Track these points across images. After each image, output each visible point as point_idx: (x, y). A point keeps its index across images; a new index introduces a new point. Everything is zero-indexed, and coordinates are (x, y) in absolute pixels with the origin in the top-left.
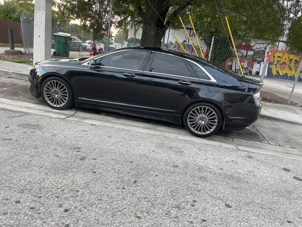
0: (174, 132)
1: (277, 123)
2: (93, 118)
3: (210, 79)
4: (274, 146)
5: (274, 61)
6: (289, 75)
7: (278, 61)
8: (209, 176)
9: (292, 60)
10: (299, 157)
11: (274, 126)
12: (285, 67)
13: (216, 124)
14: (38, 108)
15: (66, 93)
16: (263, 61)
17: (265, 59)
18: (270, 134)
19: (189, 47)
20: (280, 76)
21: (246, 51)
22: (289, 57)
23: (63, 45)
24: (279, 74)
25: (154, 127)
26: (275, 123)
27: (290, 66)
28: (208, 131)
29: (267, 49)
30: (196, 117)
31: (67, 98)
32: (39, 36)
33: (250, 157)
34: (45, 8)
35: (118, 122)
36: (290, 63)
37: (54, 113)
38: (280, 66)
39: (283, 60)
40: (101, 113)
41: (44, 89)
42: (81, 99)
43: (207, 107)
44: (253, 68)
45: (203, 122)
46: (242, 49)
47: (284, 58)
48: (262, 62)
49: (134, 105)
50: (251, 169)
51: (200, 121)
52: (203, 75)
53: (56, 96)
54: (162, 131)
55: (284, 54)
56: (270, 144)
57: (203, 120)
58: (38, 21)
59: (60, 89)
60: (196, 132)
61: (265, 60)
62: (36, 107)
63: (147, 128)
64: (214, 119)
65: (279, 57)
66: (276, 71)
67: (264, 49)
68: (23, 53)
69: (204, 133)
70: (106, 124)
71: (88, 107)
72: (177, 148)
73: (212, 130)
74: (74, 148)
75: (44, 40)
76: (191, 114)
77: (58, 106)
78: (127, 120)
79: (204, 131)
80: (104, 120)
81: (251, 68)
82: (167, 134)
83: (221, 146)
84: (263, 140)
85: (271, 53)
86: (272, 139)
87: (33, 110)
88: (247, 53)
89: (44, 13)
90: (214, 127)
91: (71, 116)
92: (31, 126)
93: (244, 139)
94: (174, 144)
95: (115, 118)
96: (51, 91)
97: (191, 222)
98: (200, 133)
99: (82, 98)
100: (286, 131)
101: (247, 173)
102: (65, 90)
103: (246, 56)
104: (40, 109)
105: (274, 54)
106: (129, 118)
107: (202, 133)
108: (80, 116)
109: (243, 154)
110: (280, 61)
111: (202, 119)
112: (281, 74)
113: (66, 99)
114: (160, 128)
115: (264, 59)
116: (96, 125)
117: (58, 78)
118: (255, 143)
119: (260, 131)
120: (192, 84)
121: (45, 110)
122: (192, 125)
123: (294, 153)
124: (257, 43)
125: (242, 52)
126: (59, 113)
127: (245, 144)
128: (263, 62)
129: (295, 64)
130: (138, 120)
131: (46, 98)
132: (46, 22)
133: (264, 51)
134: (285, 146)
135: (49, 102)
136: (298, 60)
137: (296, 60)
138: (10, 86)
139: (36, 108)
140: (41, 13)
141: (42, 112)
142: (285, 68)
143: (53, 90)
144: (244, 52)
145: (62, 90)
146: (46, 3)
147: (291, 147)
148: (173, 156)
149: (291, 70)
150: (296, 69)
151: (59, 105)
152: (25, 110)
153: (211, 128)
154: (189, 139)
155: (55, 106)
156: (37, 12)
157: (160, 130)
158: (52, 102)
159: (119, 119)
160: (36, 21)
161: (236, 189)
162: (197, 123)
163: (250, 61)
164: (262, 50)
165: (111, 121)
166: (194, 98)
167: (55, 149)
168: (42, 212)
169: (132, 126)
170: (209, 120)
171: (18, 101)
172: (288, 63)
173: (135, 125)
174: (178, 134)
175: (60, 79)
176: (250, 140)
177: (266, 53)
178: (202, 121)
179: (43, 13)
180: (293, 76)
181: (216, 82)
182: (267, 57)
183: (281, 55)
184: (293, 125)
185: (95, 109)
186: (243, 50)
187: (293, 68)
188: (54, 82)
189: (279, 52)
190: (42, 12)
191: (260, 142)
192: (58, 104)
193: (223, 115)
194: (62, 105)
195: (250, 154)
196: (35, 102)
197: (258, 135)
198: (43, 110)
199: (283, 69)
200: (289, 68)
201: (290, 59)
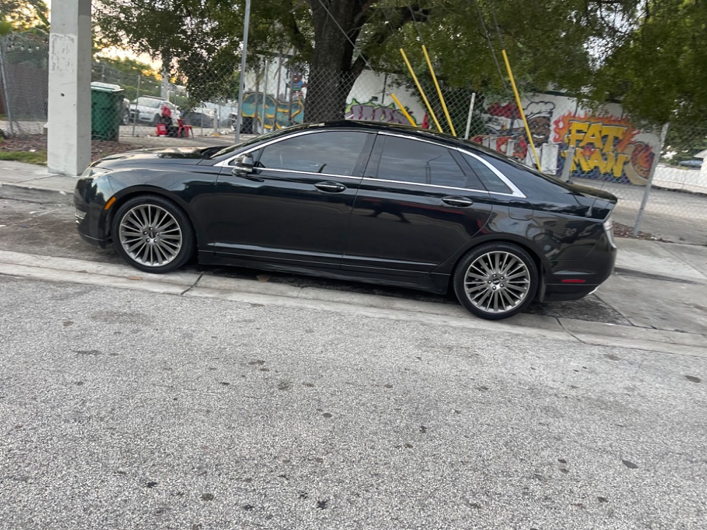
0: (433, 312)
1: (626, 280)
2: (245, 289)
3: (511, 192)
4: (644, 329)
5: (569, 140)
6: (603, 171)
7: (579, 141)
8: (559, 404)
9: (606, 136)
10: (701, 350)
11: (624, 287)
12: (592, 153)
13: (527, 289)
14: (107, 272)
15: (177, 233)
16: (546, 140)
17: (550, 136)
18: (624, 305)
19: (384, 113)
20: (583, 172)
21: (509, 120)
22: (600, 131)
23: (106, 112)
24: (581, 169)
25: (386, 302)
26: (622, 278)
27: (604, 151)
28: (509, 304)
29: (554, 114)
30: (482, 275)
31: (179, 246)
32: (63, 95)
33: (612, 357)
34: (77, 28)
35: (304, 295)
36: (604, 145)
37: (149, 281)
38: (582, 150)
39: (588, 139)
40: (258, 277)
41: (121, 224)
42: (213, 246)
43: (508, 253)
44: (525, 156)
45: (498, 287)
46: (502, 115)
47: (590, 133)
48: (544, 144)
49: (342, 254)
50: (629, 383)
51: (492, 285)
52: (495, 182)
53: (152, 240)
54: (408, 310)
55: (589, 126)
56: (633, 325)
57: (498, 281)
58: (58, 59)
59: (162, 225)
60: (483, 309)
61: (551, 139)
62: (100, 269)
63: (371, 306)
64: (522, 278)
65: (579, 131)
66: (575, 163)
67: (548, 115)
68: (6, 134)
69: (500, 311)
70: (280, 301)
71: (229, 265)
72: (462, 347)
73: (517, 303)
74: (250, 363)
75: (75, 103)
76: (473, 270)
77: (156, 265)
78: (322, 290)
79: (500, 306)
80: (270, 292)
81: (522, 156)
82: (420, 317)
83: (544, 336)
84: (617, 319)
85: (564, 123)
86: (633, 315)
87: (98, 277)
88: (512, 124)
89: (76, 38)
90: (521, 296)
91: (192, 286)
92: (122, 315)
93: (579, 319)
94: (451, 339)
95: (293, 287)
96: (138, 229)
97: (579, 505)
98: (491, 311)
99: (217, 244)
100: (652, 297)
101: (626, 392)
102: (174, 226)
103: (510, 131)
104: (111, 274)
105: (570, 125)
106: (322, 284)
107: (497, 310)
108: (213, 286)
109: (596, 350)
110: (581, 141)
111: (495, 279)
112: (585, 168)
113: (175, 248)
114: (400, 303)
115: (547, 138)
116: (262, 305)
117: (157, 199)
118: (604, 325)
119: (602, 298)
120: (474, 203)
121: (125, 275)
122: (473, 294)
123: (687, 341)
124: (532, 103)
125: (502, 122)
126: (160, 282)
127: (587, 329)
128: (547, 142)
129: (614, 146)
130: (344, 287)
131: (126, 248)
132: (78, 61)
133: (549, 119)
134: (664, 328)
135: (132, 256)
136: (621, 137)
137: (616, 138)
138: (9, 218)
139: (101, 273)
140: (67, 38)
141: (120, 280)
142: (593, 156)
143: (145, 227)
144: (506, 121)
145: (165, 226)
146: (79, 15)
147: (677, 331)
148: (464, 365)
149: (606, 159)
150: (617, 156)
151: (157, 262)
152: (79, 279)
153: (515, 299)
154: (473, 326)
155: (148, 264)
156: (55, 35)
157: (401, 309)
158: (141, 255)
159: (303, 287)
160: (55, 57)
161: (624, 428)
162: (485, 288)
163: (519, 142)
164: (544, 117)
165: (287, 295)
166: (481, 234)
167: (211, 369)
168: (274, 515)
169: (337, 302)
170: (511, 280)
171: (49, 257)
172: (598, 144)
173: (342, 299)
174: (441, 315)
175: (161, 201)
176: (592, 321)
177: (552, 123)
178: (497, 284)
179: (72, 40)
180: (609, 171)
181: (525, 197)
182: (555, 131)
183: (583, 126)
184: (657, 282)
185: (247, 267)
186: (503, 118)
187: (611, 155)
188: (146, 209)
189: (580, 120)
190: (69, 37)
191: (613, 322)
192: (156, 259)
193: (542, 269)
194: (165, 263)
195: (609, 351)
196: (92, 258)
197: (601, 307)
198: (120, 275)
199: (590, 157)
200: (603, 155)
201: (603, 134)
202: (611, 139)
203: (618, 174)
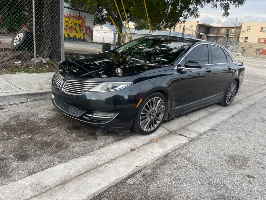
6: (77, 37)
12: (73, 30)
20: (71, 38)
22: (74, 22)
24: (70, 37)
27: (76, 30)
36: (76, 27)
38: (69, 29)
47: (70, 23)
53: (152, 116)
55: (69, 19)
60: (227, 103)
65: (66, 22)
66: (67, 34)
77: (152, 128)
110: (68, 25)
112: (72, 37)
129: (79, 27)
136: (81, 24)
137: (79, 24)
142: (73, 32)
149: (78, 33)
150: (81, 32)
155: (149, 130)
172: (74, 27)
180: (80, 37)
183: (67, 20)
187: (79, 31)
188: (153, 100)
189: (66, 17)
199: (72, 32)
200: (76, 31)
201: (75, 23)
202: (77, 25)
203: (82, 38)
